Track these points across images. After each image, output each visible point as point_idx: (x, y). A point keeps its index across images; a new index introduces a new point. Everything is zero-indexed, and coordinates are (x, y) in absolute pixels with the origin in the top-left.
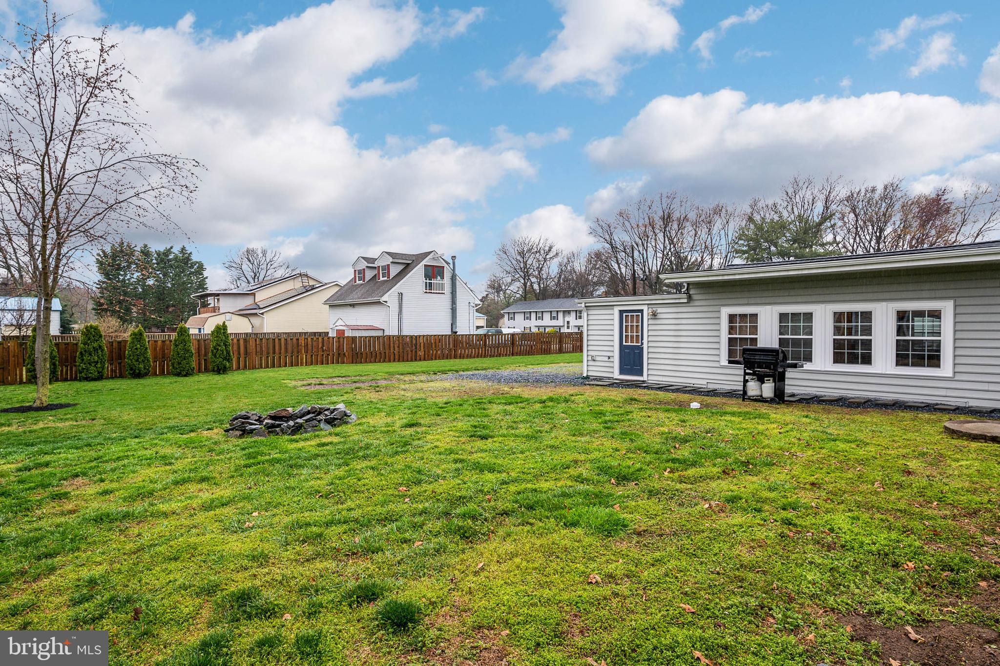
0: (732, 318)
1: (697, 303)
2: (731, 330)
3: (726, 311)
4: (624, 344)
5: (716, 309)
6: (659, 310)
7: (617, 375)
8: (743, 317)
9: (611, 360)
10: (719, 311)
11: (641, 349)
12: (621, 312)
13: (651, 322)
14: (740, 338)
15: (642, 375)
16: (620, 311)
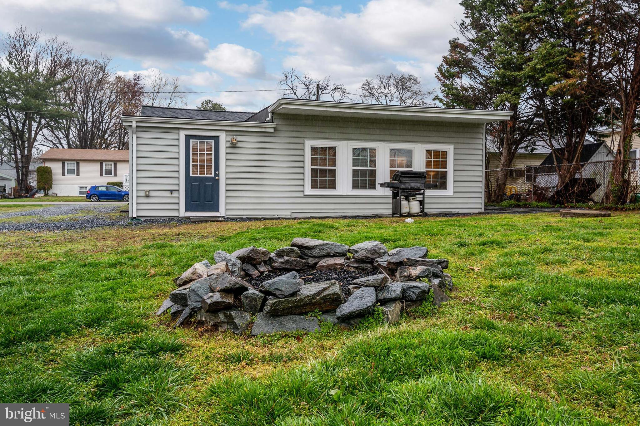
0: (314, 150)
1: (282, 134)
2: (314, 161)
3: (309, 144)
4: (191, 175)
5: (300, 141)
6: (239, 138)
7: (183, 213)
8: (324, 149)
9: (175, 194)
10: (304, 144)
11: (215, 182)
12: (188, 138)
13: (229, 151)
14: (320, 169)
15: (218, 210)
16: (186, 136)
